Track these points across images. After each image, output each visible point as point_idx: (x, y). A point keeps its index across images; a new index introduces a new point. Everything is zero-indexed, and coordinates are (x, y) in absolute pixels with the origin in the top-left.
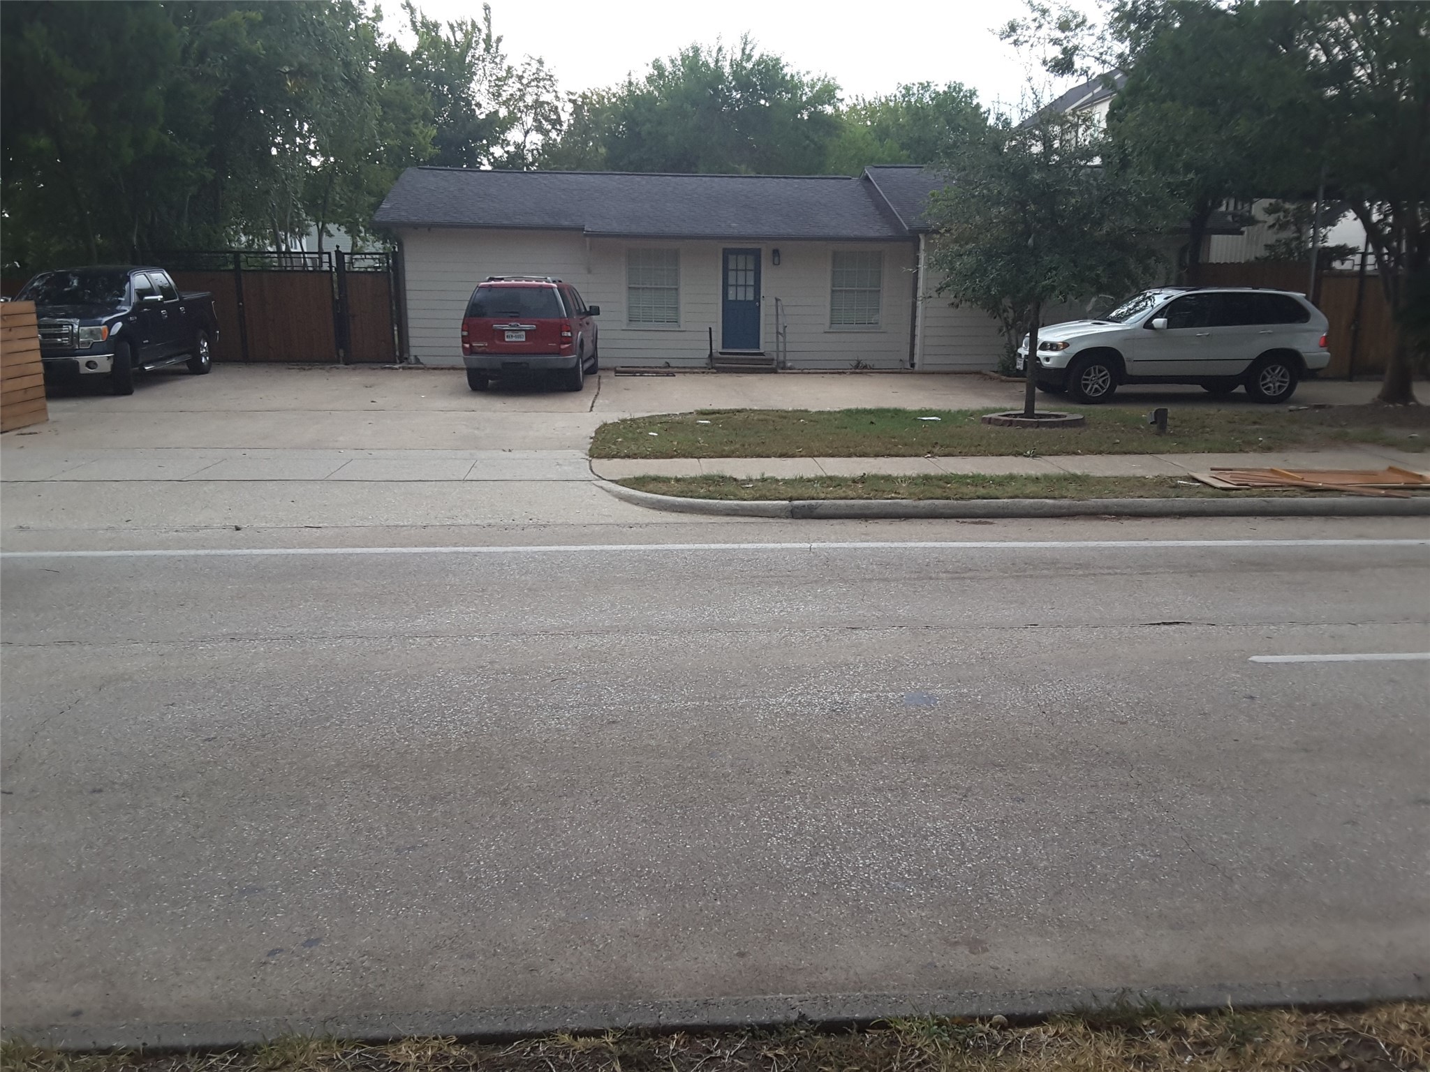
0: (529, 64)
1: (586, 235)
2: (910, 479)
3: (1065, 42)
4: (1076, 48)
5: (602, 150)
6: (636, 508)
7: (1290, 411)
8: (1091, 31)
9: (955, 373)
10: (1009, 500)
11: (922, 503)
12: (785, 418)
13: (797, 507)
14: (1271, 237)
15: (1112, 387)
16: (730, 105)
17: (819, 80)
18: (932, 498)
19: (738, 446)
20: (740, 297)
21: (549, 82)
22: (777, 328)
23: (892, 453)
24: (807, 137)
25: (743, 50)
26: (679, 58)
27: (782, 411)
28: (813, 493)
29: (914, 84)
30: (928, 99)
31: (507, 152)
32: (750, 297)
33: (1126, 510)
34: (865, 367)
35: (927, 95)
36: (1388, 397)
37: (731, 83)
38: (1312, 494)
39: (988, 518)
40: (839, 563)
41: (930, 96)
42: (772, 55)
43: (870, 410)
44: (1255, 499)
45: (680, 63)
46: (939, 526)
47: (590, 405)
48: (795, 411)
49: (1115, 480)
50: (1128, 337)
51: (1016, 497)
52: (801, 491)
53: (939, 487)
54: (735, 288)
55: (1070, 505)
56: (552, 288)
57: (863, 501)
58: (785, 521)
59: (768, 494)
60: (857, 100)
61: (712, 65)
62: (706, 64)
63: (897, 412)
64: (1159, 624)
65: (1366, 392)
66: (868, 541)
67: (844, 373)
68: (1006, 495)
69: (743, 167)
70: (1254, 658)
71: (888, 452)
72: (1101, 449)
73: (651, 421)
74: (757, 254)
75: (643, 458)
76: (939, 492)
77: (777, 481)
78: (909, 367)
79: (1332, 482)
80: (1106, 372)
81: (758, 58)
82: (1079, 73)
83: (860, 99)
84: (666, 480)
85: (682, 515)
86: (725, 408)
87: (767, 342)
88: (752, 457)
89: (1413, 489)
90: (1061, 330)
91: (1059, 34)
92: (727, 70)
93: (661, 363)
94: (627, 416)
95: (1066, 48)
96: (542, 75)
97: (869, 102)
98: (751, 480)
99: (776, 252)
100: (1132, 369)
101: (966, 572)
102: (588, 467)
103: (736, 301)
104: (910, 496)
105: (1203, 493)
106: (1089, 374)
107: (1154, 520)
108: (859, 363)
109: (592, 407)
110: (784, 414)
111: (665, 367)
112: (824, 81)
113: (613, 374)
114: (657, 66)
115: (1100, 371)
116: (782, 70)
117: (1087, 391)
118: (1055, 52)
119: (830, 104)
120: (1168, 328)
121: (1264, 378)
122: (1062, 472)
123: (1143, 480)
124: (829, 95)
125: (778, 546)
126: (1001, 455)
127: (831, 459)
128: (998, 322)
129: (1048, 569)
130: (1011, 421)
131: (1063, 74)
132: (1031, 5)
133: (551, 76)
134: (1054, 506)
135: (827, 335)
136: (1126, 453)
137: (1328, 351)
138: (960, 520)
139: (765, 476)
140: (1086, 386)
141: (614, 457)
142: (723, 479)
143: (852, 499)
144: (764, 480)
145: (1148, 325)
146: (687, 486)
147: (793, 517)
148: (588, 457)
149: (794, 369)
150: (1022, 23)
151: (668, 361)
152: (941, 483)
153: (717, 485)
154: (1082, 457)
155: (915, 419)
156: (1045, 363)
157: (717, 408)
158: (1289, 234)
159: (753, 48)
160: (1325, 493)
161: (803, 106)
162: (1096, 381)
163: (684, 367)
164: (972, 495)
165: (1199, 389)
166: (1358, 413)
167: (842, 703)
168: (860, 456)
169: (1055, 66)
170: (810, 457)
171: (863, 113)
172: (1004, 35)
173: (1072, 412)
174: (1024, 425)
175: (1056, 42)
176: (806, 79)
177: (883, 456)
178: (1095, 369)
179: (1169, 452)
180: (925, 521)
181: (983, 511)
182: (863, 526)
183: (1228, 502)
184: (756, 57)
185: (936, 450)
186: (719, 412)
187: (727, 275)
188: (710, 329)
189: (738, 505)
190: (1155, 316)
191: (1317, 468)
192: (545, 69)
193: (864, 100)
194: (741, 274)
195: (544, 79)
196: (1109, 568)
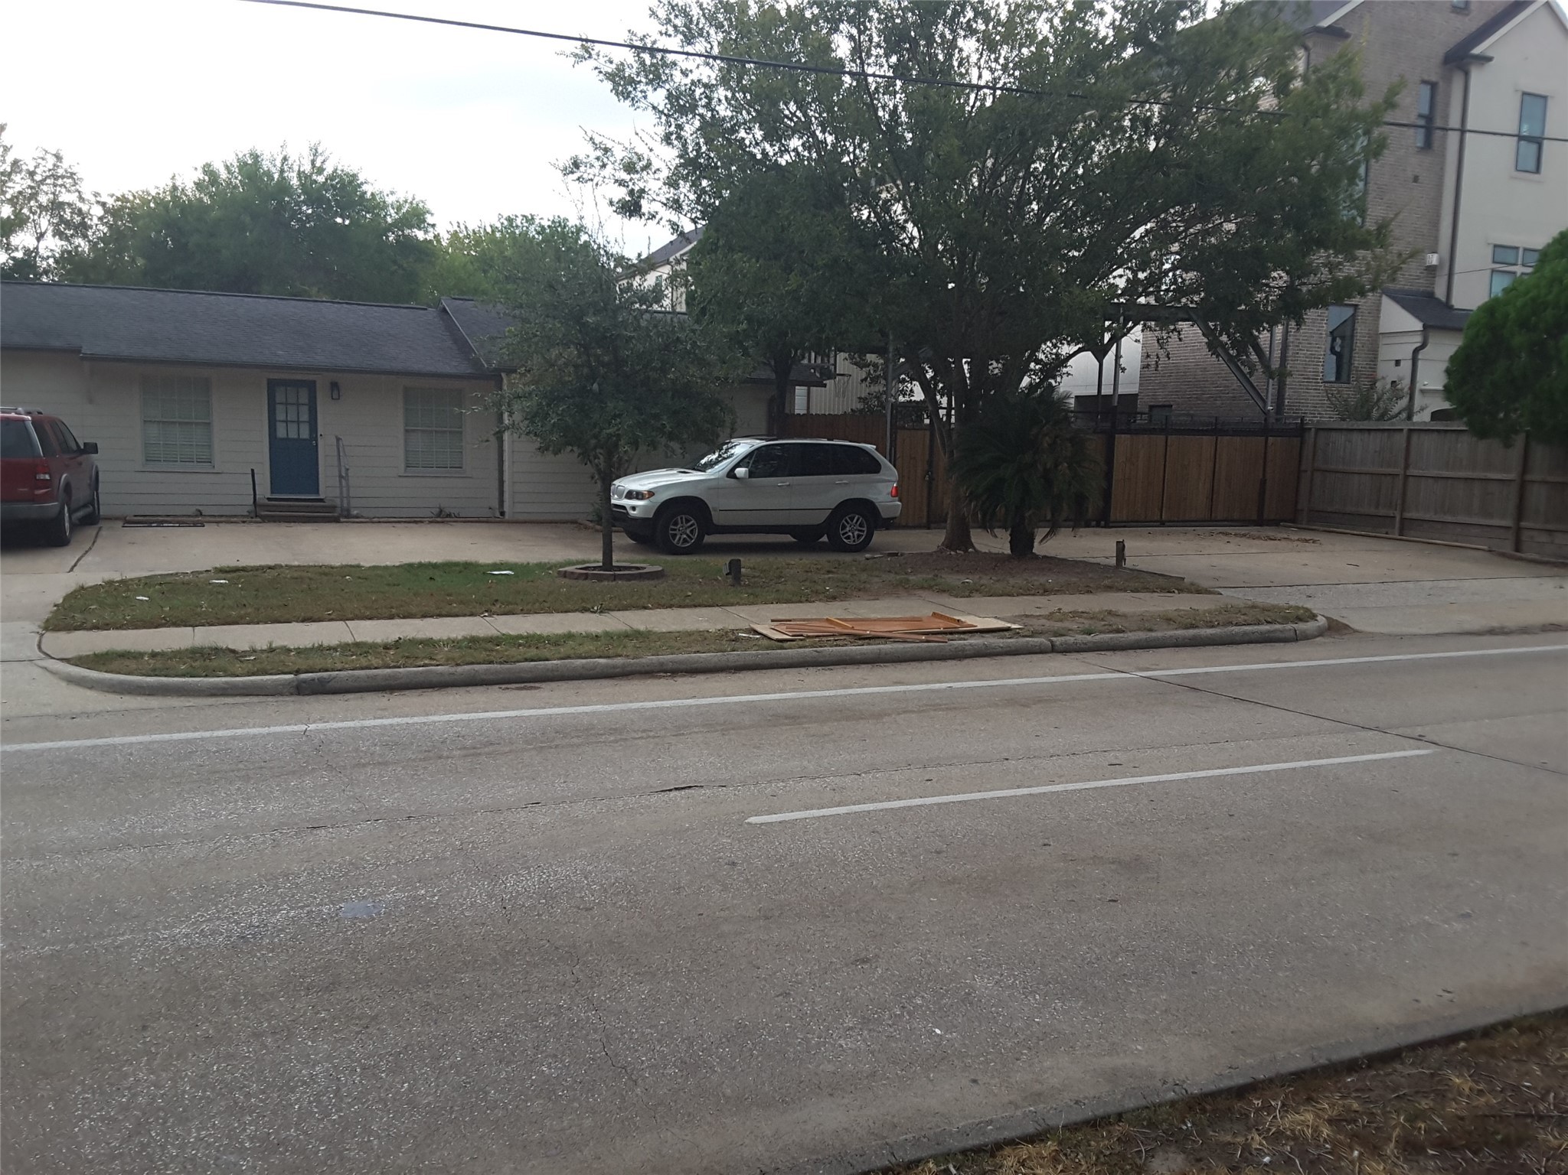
0: (43, 159)
1: (83, 359)
2: (453, 642)
3: (630, 184)
4: (642, 191)
5: (140, 262)
6: (89, 693)
7: (867, 559)
8: (656, 176)
9: (551, 522)
10: (559, 662)
11: (460, 669)
12: (326, 574)
13: (304, 681)
14: (864, 391)
15: (701, 537)
16: (299, 220)
17: (406, 201)
18: (472, 663)
19: (249, 610)
20: (293, 435)
21: (70, 180)
22: (340, 471)
23: (444, 613)
24: (395, 262)
25: (313, 162)
26: (236, 164)
27: (326, 566)
28: (329, 663)
29: (516, 216)
30: (534, 233)
31: (13, 259)
32: (305, 434)
33: (683, 667)
34: (449, 516)
35: (532, 228)
36: (950, 544)
37: (299, 197)
38: (860, 642)
39: (530, 682)
40: (334, 747)
41: (535, 230)
42: (347, 170)
43: (436, 563)
44: (807, 650)
45: (237, 170)
46: (478, 695)
47: (73, 563)
48: (342, 567)
49: (677, 634)
50: (712, 486)
51: (569, 657)
52: (317, 661)
53: (486, 650)
54: (285, 424)
55: (624, 664)
56: (23, 421)
57: (388, 670)
58: (288, 699)
59: (269, 667)
60: (459, 227)
61: (276, 176)
62: (269, 174)
63: (467, 566)
64: (670, 790)
65: (932, 540)
66: (382, 718)
67: (422, 522)
68: (557, 656)
69: (315, 290)
70: (753, 820)
71: (438, 612)
72: (672, 603)
73: (147, 583)
74: (311, 386)
75: (117, 628)
76: (483, 655)
77: (290, 650)
78: (498, 515)
79: (880, 629)
80: (693, 521)
81: (331, 172)
82: (646, 217)
83: (462, 227)
84: (139, 655)
85: (150, 698)
86: (252, 565)
87: (328, 487)
88: (266, 623)
89: (951, 633)
90: (648, 478)
91: (623, 175)
92: (295, 182)
93: (192, 511)
94: (117, 577)
95: (633, 190)
96: (60, 172)
97: (474, 231)
98: (254, 651)
99: (334, 386)
100: (718, 519)
101: (485, 746)
102: (36, 643)
103: (287, 439)
104: (448, 661)
105: (759, 646)
106: (676, 524)
107: (709, 676)
108: (441, 511)
109: (75, 565)
110: (327, 570)
111: (196, 516)
112: (411, 203)
113: (121, 524)
114: (208, 170)
115: (688, 521)
116: (360, 187)
117: (675, 542)
118: (621, 193)
119: (420, 229)
120: (750, 477)
121: (844, 527)
122: (628, 628)
123: (706, 634)
124: (419, 219)
125: (265, 730)
126: (566, 612)
127: (368, 622)
128: (590, 469)
129: (578, 737)
130: (586, 574)
131: (630, 216)
132: (594, 143)
133: (73, 174)
134: (607, 666)
135: (401, 479)
136: (695, 606)
137: (900, 501)
138: (503, 686)
139: (274, 646)
140: (674, 536)
141: (76, 629)
142: (217, 651)
143: (376, 668)
144: (271, 650)
145: (731, 474)
146: (163, 662)
147: (299, 694)
148: (40, 631)
149: (362, 517)
150: (585, 160)
151: (200, 508)
152: (489, 646)
153: (203, 659)
154: (651, 611)
155: (484, 573)
156: (632, 512)
157: (244, 565)
158: (879, 388)
159: (324, 161)
160: (872, 641)
161: (390, 228)
162: (683, 530)
163: (222, 516)
164: (520, 657)
165: (788, 538)
166: (923, 561)
167: (258, 927)
168: (404, 618)
169: (622, 208)
170: (341, 620)
171: (467, 241)
172: (566, 172)
173: (651, 563)
174: (600, 578)
175: (621, 183)
176: (390, 200)
177: (432, 617)
178: (681, 518)
179: (738, 604)
180: (462, 690)
181: (529, 675)
182: (385, 700)
183: (780, 654)
184: (329, 169)
185: (494, 609)
186: (244, 569)
187: (275, 410)
188: (253, 470)
189: (226, 683)
190: (738, 465)
191: (873, 616)
192: (65, 164)
193: (466, 228)
194: (292, 410)
195: (63, 177)
196: (644, 731)
